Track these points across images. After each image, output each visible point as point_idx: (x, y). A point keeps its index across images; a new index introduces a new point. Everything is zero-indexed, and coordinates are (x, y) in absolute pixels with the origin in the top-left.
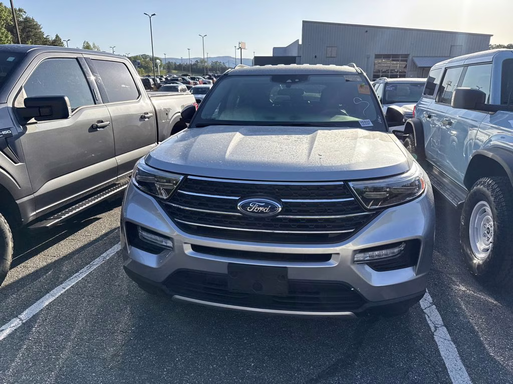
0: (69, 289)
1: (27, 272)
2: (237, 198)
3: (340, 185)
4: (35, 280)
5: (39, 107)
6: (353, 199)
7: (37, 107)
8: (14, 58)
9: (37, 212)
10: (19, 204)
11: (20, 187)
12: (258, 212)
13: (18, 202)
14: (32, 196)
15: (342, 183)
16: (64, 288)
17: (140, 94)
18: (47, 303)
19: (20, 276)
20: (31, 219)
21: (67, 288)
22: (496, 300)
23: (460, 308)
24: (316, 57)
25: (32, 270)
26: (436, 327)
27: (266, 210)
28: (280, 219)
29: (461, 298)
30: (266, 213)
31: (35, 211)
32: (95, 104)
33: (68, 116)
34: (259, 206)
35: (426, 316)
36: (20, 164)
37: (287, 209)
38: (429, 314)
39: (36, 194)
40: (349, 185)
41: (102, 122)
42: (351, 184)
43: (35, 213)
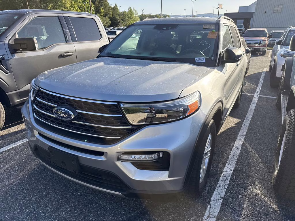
0: (24, 143)
1: (16, 130)
2: (56, 106)
3: (114, 105)
4: (15, 135)
5: (21, 44)
6: (121, 116)
7: (19, 44)
8: (17, 17)
9: (21, 100)
10: (8, 95)
11: (9, 86)
12: (61, 117)
13: (7, 94)
14: (18, 91)
15: (116, 103)
16: (23, 142)
17: (101, 37)
18: (9, 148)
19: (12, 132)
20: (17, 104)
21: (24, 142)
22: (279, 208)
23: (241, 207)
24: (265, 12)
25: (19, 129)
26: (209, 217)
27: (65, 116)
28: (74, 123)
29: (250, 199)
30: (65, 118)
31: (20, 99)
32: (66, 42)
33: (36, 49)
34: (62, 113)
35: (209, 206)
36: (9, 74)
37: (79, 117)
38: (212, 206)
39: (20, 90)
40: (120, 106)
41: (69, 53)
42: (122, 105)
43: (20, 100)
